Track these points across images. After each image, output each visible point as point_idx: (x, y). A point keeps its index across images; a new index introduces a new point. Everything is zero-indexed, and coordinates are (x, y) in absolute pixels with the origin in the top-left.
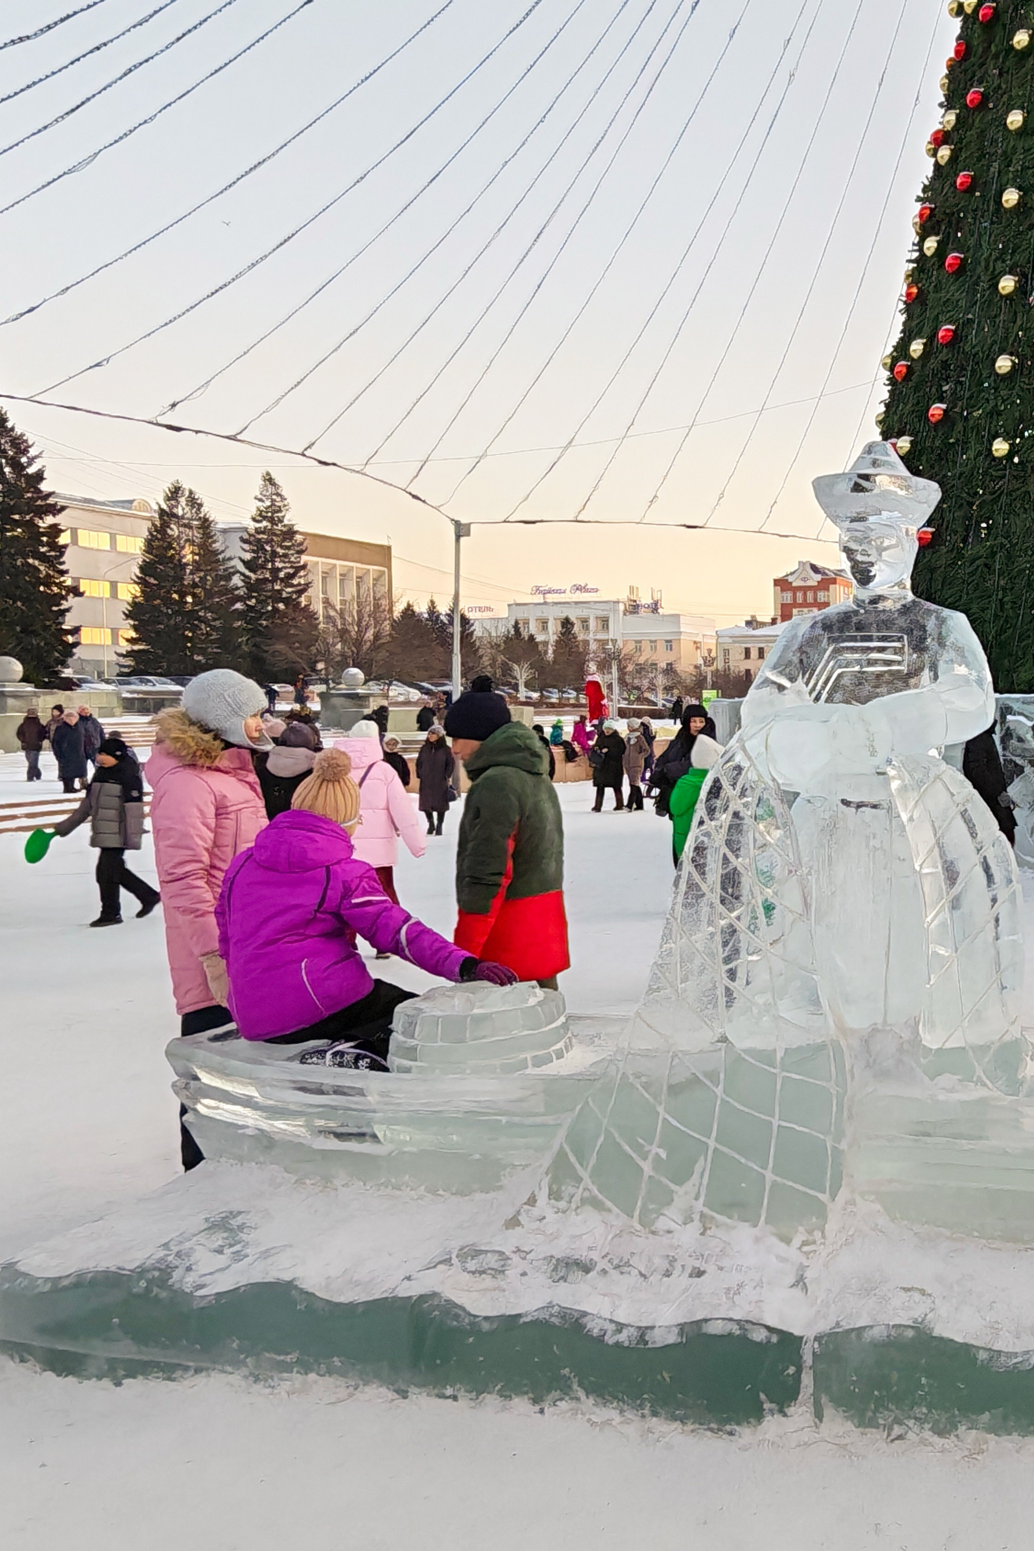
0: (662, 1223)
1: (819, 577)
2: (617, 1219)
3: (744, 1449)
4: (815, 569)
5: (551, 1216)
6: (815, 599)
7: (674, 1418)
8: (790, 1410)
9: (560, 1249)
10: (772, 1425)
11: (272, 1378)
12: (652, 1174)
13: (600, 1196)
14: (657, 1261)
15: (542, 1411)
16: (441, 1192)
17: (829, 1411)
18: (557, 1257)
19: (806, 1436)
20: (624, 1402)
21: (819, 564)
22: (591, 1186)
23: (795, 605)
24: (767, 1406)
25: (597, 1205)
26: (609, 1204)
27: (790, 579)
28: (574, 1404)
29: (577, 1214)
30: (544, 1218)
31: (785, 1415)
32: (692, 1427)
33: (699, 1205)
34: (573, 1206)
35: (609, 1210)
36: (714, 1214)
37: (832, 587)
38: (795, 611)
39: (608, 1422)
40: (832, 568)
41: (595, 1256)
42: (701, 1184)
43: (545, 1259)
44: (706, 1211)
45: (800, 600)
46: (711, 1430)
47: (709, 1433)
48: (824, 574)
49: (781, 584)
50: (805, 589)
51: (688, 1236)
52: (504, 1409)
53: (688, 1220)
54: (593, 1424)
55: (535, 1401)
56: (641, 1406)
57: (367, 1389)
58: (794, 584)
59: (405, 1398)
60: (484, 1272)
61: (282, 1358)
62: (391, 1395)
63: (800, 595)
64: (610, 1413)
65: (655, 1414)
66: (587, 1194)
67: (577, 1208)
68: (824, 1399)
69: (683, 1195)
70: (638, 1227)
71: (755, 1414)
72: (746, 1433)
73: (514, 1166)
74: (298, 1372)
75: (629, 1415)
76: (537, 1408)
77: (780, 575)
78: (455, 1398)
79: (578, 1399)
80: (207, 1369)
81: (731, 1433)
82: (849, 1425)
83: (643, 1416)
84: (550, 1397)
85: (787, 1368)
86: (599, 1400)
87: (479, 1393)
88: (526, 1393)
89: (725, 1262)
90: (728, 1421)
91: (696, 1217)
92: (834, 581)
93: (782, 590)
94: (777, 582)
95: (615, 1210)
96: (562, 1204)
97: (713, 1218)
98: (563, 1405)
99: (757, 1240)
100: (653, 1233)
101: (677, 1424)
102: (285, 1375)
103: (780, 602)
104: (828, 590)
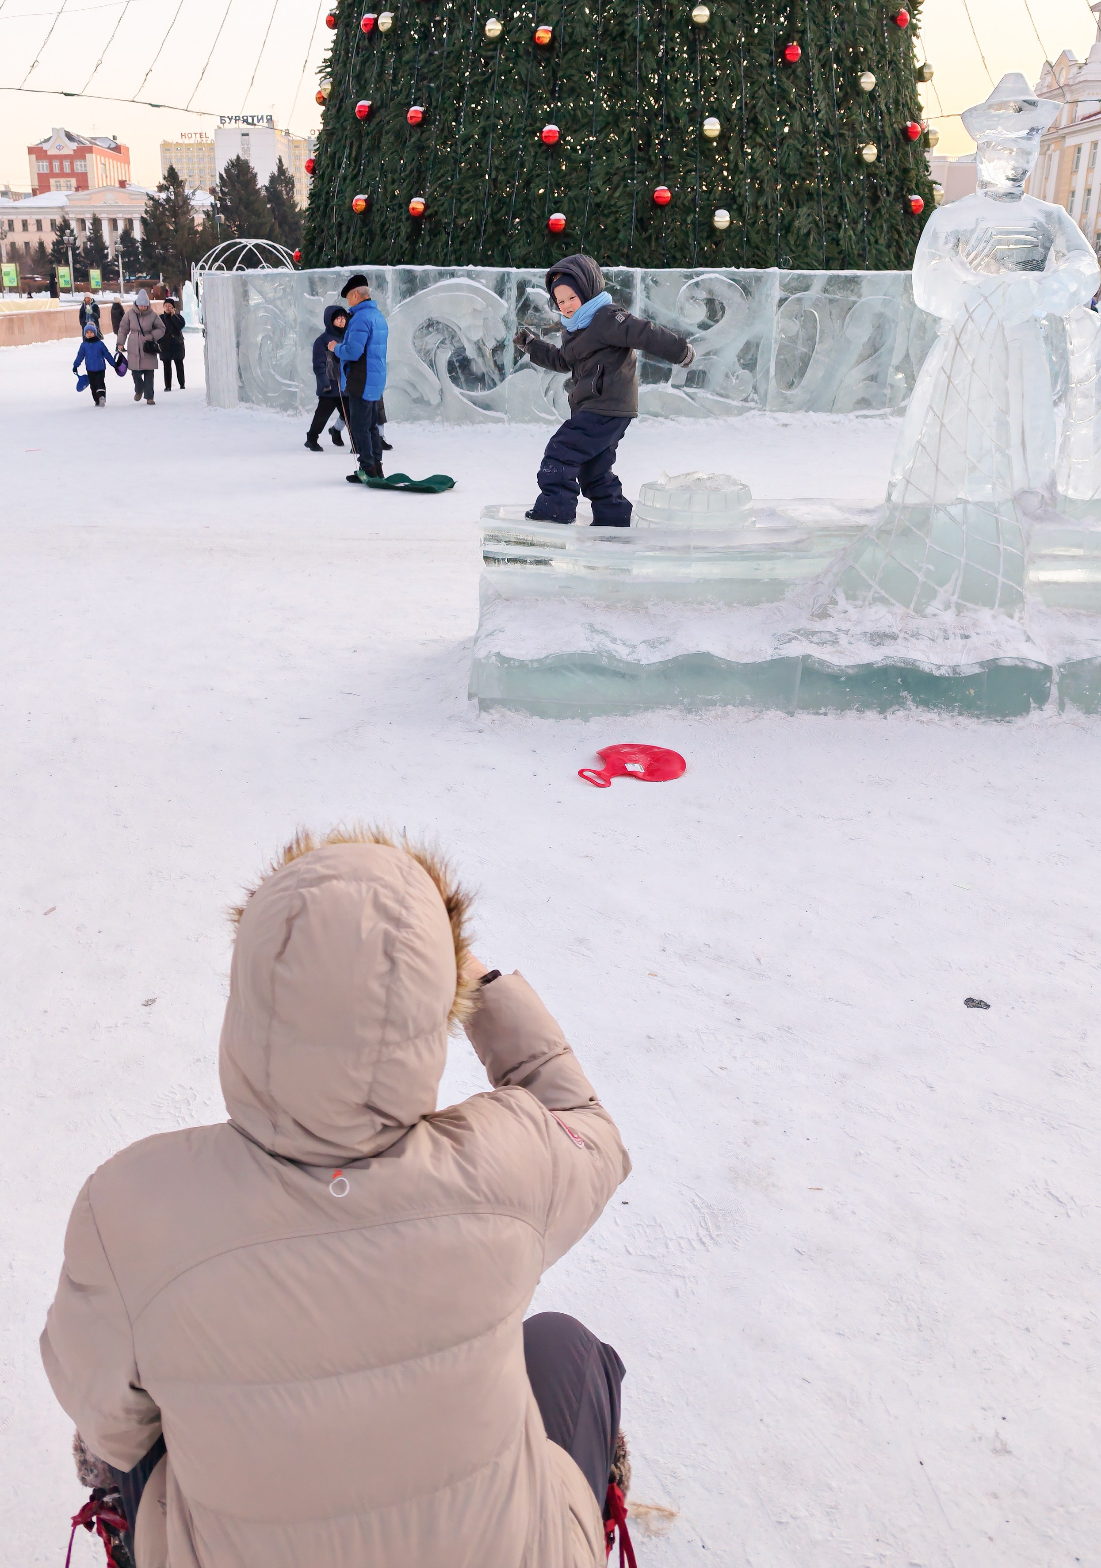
0: (930, 610)
1: (74, 146)
2: (899, 609)
3: (1020, 729)
4: (69, 137)
5: (851, 610)
6: (72, 168)
7: (973, 716)
8: (1045, 707)
9: (870, 627)
10: (1035, 716)
11: (701, 710)
12: (924, 580)
13: (887, 596)
14: (936, 632)
15: (885, 718)
16: (735, 604)
17: (1068, 706)
18: (870, 632)
19: (1056, 720)
20: (941, 708)
21: (74, 131)
22: (879, 590)
23: (52, 174)
24: (1033, 705)
25: (883, 601)
26: (892, 600)
27: (45, 147)
28: (907, 712)
29: (870, 608)
30: (847, 611)
31: (1042, 710)
32: (984, 720)
33: (954, 598)
34: (867, 603)
35: (893, 604)
36: (966, 603)
37: (88, 156)
38: (52, 181)
39: (931, 721)
40: (86, 136)
41: (895, 630)
42: (956, 586)
43: (861, 634)
44: (960, 601)
45: (57, 170)
46: (997, 721)
47: (995, 723)
48: (79, 142)
49: (36, 152)
50: (61, 158)
51: (948, 617)
52: (859, 719)
53: (947, 607)
54: (922, 722)
55: (880, 713)
56: (952, 711)
57: (769, 712)
58: (49, 153)
59: (793, 716)
60: (825, 643)
61: (709, 697)
62: (783, 715)
63: (56, 164)
64: (933, 716)
65: (960, 714)
66: (876, 595)
67: (870, 604)
68: (1066, 700)
69: (943, 593)
70: (913, 614)
71: (1024, 710)
72: (1019, 722)
73: (796, 585)
74: (720, 705)
75: (944, 716)
76: (882, 716)
77: (34, 142)
78: (826, 714)
79: (910, 710)
80: (653, 708)
81: (1009, 722)
82: (1080, 713)
83: (953, 716)
84: (891, 709)
85: (1046, 684)
86: (925, 709)
87: (842, 710)
88: (875, 708)
89: (978, 630)
90: (1005, 716)
91: (953, 606)
92: (90, 150)
93: (38, 159)
94: (31, 150)
95: (898, 604)
96: (859, 603)
97: (965, 605)
98: (901, 713)
99: (994, 617)
100: (923, 616)
101: (975, 720)
102: (710, 708)
103: (36, 171)
104: (84, 158)
